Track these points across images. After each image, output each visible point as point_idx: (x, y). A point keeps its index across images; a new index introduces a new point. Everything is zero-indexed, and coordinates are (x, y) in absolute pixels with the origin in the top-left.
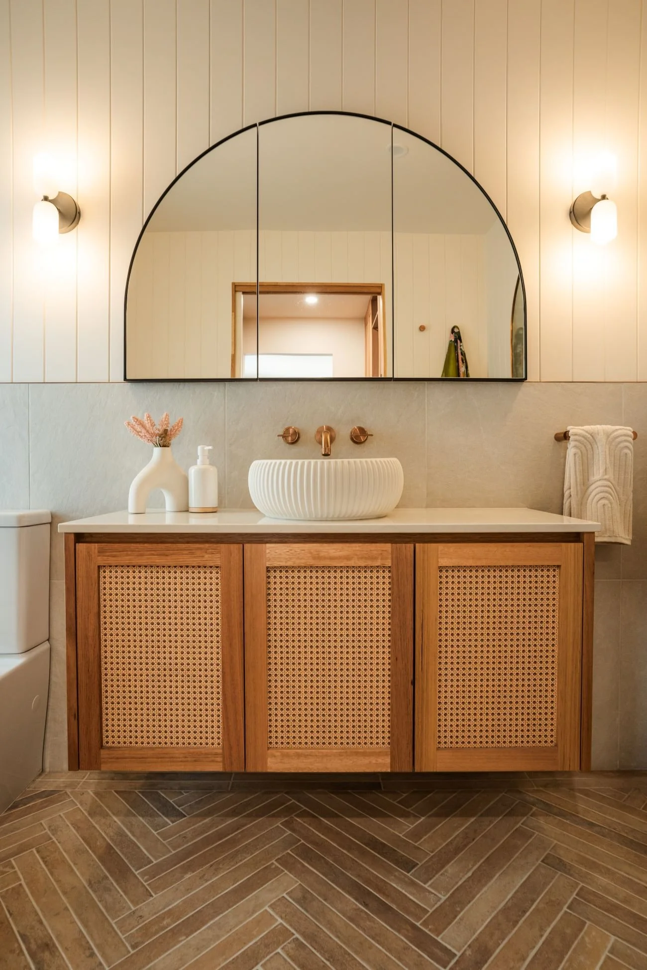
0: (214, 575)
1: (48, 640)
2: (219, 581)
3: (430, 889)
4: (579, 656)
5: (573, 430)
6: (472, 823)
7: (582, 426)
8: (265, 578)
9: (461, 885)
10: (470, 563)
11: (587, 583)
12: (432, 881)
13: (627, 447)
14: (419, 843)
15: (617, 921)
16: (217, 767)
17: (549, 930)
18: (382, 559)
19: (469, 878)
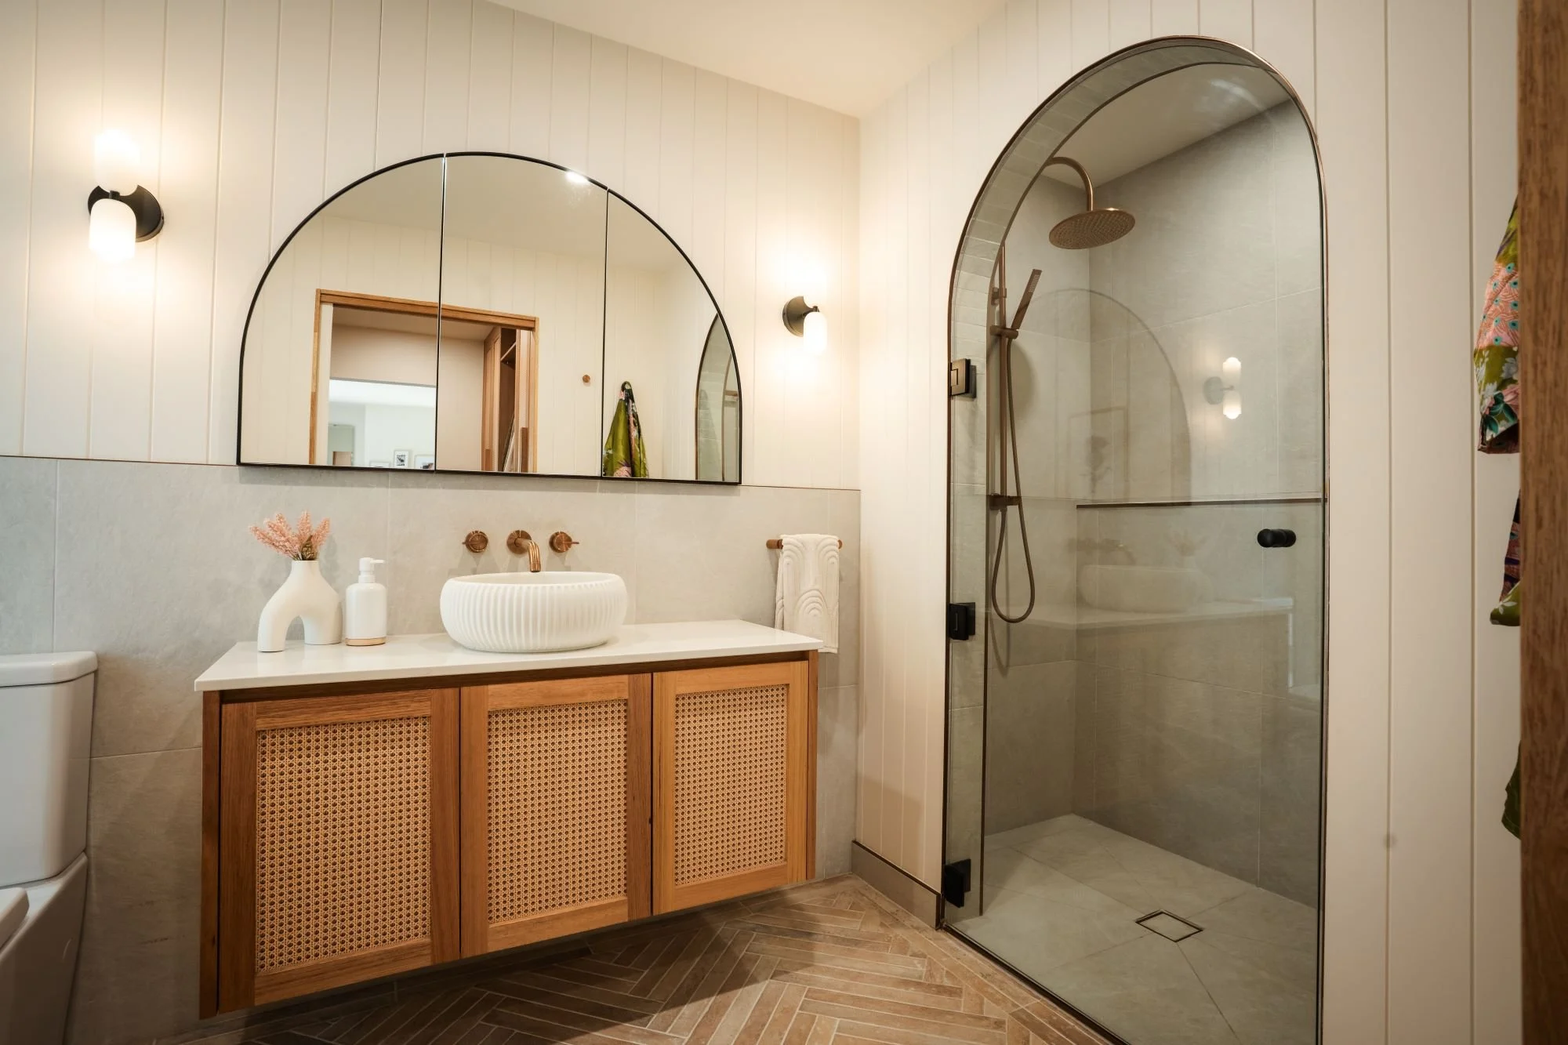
0: (420, 727)
1: (85, 851)
2: (427, 734)
3: (671, 1034)
4: (805, 769)
5: (786, 539)
6: (698, 962)
7: (794, 534)
8: (487, 724)
9: (701, 1022)
10: (707, 688)
11: (811, 698)
12: (671, 1027)
13: (834, 556)
14: (649, 996)
15: (840, 1007)
16: (425, 962)
17: (786, 1033)
18: (618, 692)
19: (707, 1013)
